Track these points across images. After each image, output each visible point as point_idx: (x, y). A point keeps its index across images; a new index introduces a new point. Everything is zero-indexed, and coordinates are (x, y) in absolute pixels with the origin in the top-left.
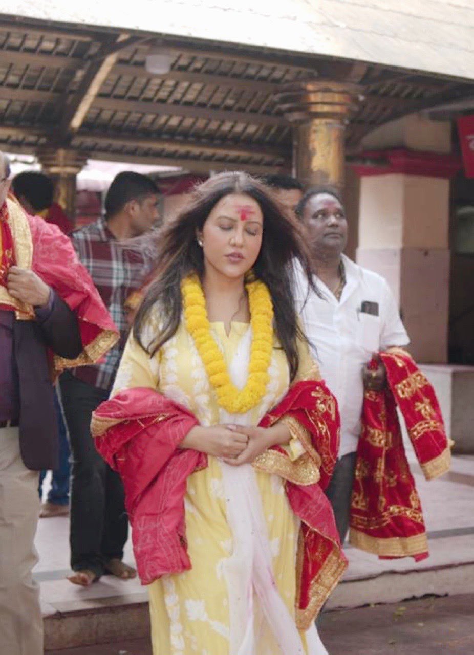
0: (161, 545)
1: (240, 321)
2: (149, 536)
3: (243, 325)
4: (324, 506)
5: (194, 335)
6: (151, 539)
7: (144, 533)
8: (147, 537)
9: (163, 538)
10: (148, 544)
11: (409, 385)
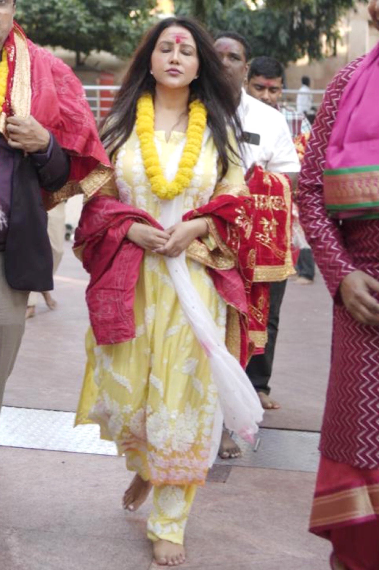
0: (123, 319)
1: (179, 131)
2: (110, 308)
3: (182, 134)
4: (237, 287)
5: (140, 137)
6: (111, 311)
7: (105, 304)
8: (107, 309)
9: (125, 314)
10: (109, 315)
11: (264, 201)
